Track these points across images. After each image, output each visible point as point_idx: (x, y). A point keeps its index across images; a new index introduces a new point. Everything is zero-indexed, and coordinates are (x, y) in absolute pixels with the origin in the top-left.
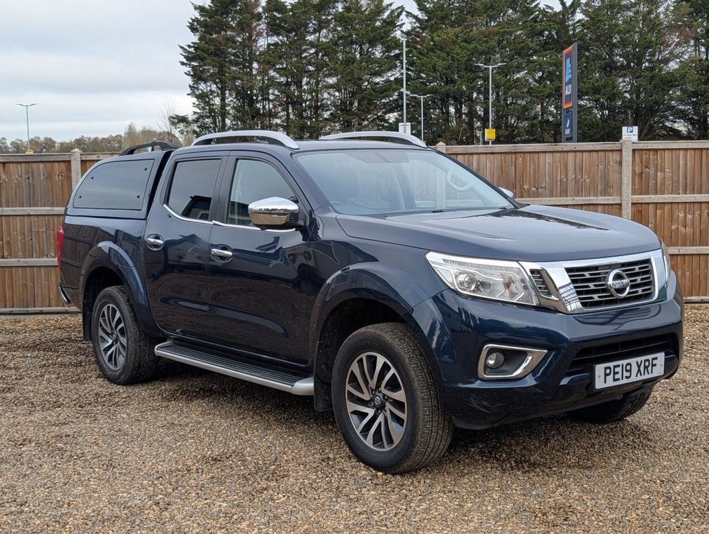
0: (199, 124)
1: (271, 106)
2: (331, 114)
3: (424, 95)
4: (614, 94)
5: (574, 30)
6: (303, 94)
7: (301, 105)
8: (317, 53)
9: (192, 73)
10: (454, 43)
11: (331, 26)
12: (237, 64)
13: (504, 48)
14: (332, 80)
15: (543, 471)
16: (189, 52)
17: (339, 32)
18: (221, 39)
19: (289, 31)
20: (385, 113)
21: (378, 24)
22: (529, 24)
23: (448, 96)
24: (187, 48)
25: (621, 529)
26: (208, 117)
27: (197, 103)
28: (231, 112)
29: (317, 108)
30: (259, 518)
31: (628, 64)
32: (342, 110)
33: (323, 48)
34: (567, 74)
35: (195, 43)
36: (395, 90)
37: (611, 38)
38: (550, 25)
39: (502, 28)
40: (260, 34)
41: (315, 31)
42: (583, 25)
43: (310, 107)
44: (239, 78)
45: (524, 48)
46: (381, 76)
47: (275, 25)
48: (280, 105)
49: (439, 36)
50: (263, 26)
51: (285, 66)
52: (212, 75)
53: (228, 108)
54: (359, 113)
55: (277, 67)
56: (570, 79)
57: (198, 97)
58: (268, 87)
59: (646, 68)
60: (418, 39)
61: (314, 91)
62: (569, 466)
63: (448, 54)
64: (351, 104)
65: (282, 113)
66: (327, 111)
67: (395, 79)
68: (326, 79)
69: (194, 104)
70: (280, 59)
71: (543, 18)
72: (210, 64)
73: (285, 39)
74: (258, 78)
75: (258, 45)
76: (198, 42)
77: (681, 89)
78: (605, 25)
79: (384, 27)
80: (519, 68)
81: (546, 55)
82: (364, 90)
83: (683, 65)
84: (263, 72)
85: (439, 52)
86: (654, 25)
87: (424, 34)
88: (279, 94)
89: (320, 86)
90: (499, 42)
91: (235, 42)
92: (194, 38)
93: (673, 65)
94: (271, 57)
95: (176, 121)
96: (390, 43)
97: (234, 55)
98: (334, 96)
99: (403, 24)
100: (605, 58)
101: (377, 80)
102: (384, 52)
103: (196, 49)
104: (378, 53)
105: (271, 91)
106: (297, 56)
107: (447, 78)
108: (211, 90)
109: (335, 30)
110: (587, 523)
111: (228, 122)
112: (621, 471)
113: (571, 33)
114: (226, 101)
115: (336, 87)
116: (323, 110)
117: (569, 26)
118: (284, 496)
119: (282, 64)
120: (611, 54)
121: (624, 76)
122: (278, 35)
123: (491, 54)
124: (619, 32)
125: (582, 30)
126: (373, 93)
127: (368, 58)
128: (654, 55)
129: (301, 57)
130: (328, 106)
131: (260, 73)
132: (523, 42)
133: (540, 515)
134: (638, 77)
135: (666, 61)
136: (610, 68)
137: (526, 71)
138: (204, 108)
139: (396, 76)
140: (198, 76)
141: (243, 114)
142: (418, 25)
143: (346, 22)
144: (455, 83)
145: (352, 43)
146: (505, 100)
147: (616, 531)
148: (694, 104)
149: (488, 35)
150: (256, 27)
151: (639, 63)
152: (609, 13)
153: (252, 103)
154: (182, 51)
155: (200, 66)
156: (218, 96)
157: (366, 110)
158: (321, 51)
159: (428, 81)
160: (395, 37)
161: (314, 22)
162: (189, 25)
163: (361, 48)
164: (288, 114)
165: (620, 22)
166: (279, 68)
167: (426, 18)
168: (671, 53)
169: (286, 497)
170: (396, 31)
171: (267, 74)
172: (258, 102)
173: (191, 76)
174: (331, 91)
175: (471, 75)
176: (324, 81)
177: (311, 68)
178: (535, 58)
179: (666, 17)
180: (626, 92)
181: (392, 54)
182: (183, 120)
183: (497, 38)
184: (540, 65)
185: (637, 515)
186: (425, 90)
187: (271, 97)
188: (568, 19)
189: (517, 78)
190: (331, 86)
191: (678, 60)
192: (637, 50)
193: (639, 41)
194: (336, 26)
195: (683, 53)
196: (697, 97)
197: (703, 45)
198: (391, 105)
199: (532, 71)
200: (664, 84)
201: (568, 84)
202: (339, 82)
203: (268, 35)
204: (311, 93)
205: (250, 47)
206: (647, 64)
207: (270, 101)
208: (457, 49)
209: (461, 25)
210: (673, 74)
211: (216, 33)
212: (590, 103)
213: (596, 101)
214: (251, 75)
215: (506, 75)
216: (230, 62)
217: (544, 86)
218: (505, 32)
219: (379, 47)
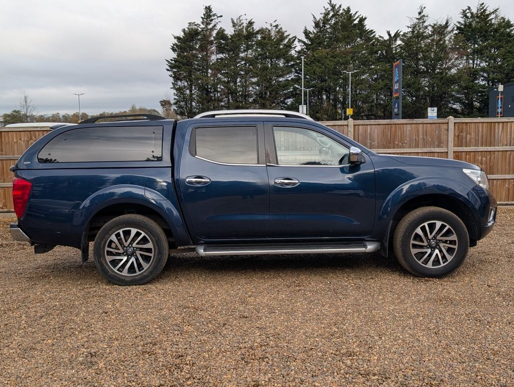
0: (177, 105)
1: (219, 95)
2: (254, 99)
3: (309, 88)
4: (419, 88)
5: (396, 50)
6: (238, 88)
7: (236, 94)
8: (245, 64)
9: (173, 76)
10: (326, 58)
11: (254, 48)
12: (199, 70)
13: (355, 61)
14: (255, 80)
16: (171, 63)
17: (259, 51)
18: (190, 55)
19: (230, 51)
20: (285, 99)
21: (281, 47)
22: (369, 47)
23: (322, 89)
24: (170, 61)
26: (182, 102)
27: (176, 93)
28: (196, 98)
29: (246, 96)
31: (427, 70)
32: (260, 97)
33: (249, 61)
34: (396, 77)
35: (175, 58)
36: (291, 86)
37: (417, 55)
38: (381, 48)
39: (354, 49)
40: (212, 53)
41: (245, 51)
42: (401, 48)
43: (241, 96)
44: (200, 79)
45: (366, 61)
46: (283, 77)
47: (221, 47)
48: (224, 94)
49: (317, 54)
50: (214, 48)
51: (227, 71)
52: (184, 77)
53: (194, 96)
54: (270, 99)
56: (398, 80)
57: (177, 90)
58: (217, 84)
59: (438, 73)
60: (305, 56)
61: (244, 86)
63: (322, 64)
64: (266, 94)
65: (225, 99)
66: (251, 98)
67: (291, 79)
69: (174, 93)
70: (224, 67)
71: (377, 43)
72: (183, 70)
73: (227, 55)
74: (212, 79)
75: (212, 59)
76: (177, 57)
77: (458, 85)
78: (414, 47)
79: (285, 48)
80: (364, 73)
81: (379, 65)
82: (274, 85)
83: (460, 71)
84: (214, 75)
85: (317, 63)
86: (443, 48)
87: (309, 53)
88: (223, 88)
89: (247, 83)
90: (352, 58)
91: (197, 57)
92: (174, 55)
93: (454, 71)
94: (219, 66)
95: (164, 103)
96: (288, 58)
98: (256, 89)
99: (296, 47)
100: (414, 67)
101: (281, 79)
102: (284, 63)
103: (175, 61)
104: (281, 63)
105: (219, 86)
106: (234, 66)
107: (321, 79)
108: (184, 86)
109: (256, 51)
113: (394, 52)
114: (193, 92)
115: (257, 84)
116: (249, 97)
117: (393, 48)
119: (225, 70)
120: (417, 64)
121: (425, 77)
122: (223, 53)
123: (347, 64)
124: (422, 52)
125: (401, 51)
126: (279, 87)
127: (275, 67)
128: (442, 65)
129: (236, 66)
130: (252, 95)
131: (212, 75)
132: (366, 58)
134: (433, 78)
135: (450, 68)
136: (417, 73)
137: (368, 75)
138: (180, 96)
139: (292, 77)
140: (176, 78)
141: (203, 100)
142: (305, 47)
143: (263, 45)
144: (326, 81)
145: (266, 58)
146: (356, 91)
148: (465, 93)
149: (346, 53)
151: (434, 70)
152: (416, 40)
153: (208, 93)
154: (167, 63)
155: (178, 71)
156: (188, 89)
157: (274, 97)
158: (248, 63)
159: (311, 80)
160: (291, 55)
161: (244, 46)
162: (171, 47)
164: (229, 100)
165: (423, 46)
166: (224, 73)
167: (310, 43)
168: (452, 64)
170: (292, 50)
171: (217, 76)
172: (211, 93)
173: (173, 77)
174: (254, 86)
175: (336, 77)
176: (250, 80)
177: (242, 73)
178: (373, 67)
179: (450, 43)
180: (426, 86)
181: (290, 64)
182: (168, 103)
183: (351, 55)
184: (376, 70)
186: (309, 85)
187: (219, 90)
188: (393, 44)
189: (363, 79)
190: (254, 83)
191: (456, 68)
192: (433, 62)
193: (434, 57)
194: (257, 48)
195: (459, 64)
196: (467, 90)
197: (471, 59)
198: (289, 94)
199: (371, 74)
200: (448, 82)
201: (396, 83)
202: (258, 80)
203: (217, 54)
204: (242, 87)
205: (207, 61)
206: (438, 70)
207: (218, 92)
208: (328, 62)
209: (330, 47)
210: (453, 76)
211: (187, 52)
212: (404, 93)
213: (409, 92)
214: (208, 77)
215: (356, 77)
216: (195, 69)
217: (379, 84)
218: (355, 51)
219: (282, 61)
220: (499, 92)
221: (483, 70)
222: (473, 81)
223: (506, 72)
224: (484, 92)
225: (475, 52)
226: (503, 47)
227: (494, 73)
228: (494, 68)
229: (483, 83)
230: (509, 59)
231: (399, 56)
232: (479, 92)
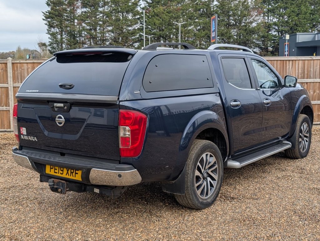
0: (51, 47)
1: (83, 39)
2: (110, 43)
3: (150, 35)
4: (230, 37)
5: (213, 8)
6: (97, 34)
7: (96, 39)
8: (103, 16)
9: (48, 24)
10: (163, 13)
11: (110, 4)
12: (68, 20)
13: (184, 16)
14: (110, 28)
15: (238, 201)
16: (46, 15)
17: (113, 7)
18: (61, 9)
19: (91, 6)
20: (133, 43)
21: (130, 4)
22: (194, 6)
23: (160, 36)
24: (45, 13)
25: (279, 227)
26: (55, 44)
27: (50, 37)
28: (65, 41)
29: (103, 40)
30: (119, 226)
31: (236, 24)
32: (114, 41)
33: (106, 14)
34: (213, 27)
35: (49, 11)
36: (137, 33)
37: (229, 12)
38: (203, 6)
39: (183, 7)
40: (78, 7)
41: (102, 7)
42: (217, 7)
43: (100, 40)
44: (69, 27)
45: (192, 16)
46: (131, 27)
47: (85, 4)
48: (87, 39)
49: (157, 10)
50: (79, 4)
51: (89, 21)
52: (57, 25)
53: (64, 40)
54: (122, 43)
55: (86, 22)
56: (214, 30)
57: (51, 35)
58: (82, 31)
59: (243, 26)
60: (148, 11)
61: (102, 33)
62: (248, 198)
63: (160, 18)
64: (119, 39)
65: (88, 43)
66: (107, 42)
67: (138, 28)
68: (107, 28)
69: (49, 37)
70: (87, 18)
71: (200, 3)
72: (56, 20)
73: (89, 10)
74: (78, 27)
75: (77, 12)
76: (50, 10)
77: (258, 35)
78: (226, 7)
79: (133, 5)
80: (190, 25)
81: (202, 19)
82: (124, 33)
83: (258, 24)
84: (79, 24)
85: (156, 17)
86: (246, 8)
87: (150, 9)
88: (87, 34)
89: (105, 31)
90: (182, 13)
91: (66, 11)
92: (49, 9)
93: (254, 25)
94: (83, 18)
95: (41, 45)
96: (135, 12)
97: (67, 16)
98: (111, 35)
99: (141, 5)
100: (226, 21)
101: (130, 28)
102: (132, 16)
103: (50, 13)
104: (130, 17)
105: (83, 33)
106: (94, 17)
107: (160, 28)
108: (56, 32)
109: (111, 6)
110: (264, 224)
111: (64, 46)
112: (271, 200)
113: (212, 10)
114: (63, 37)
115: (112, 31)
116: (106, 41)
117: (211, 7)
118: (127, 216)
119: (88, 21)
120: (228, 19)
121: (234, 28)
122: (86, 7)
123: (179, 18)
124: (232, 10)
125: (217, 9)
126: (128, 34)
127: (126, 19)
128: (246, 20)
129: (96, 18)
130: (108, 40)
131: (78, 24)
132: (192, 14)
133: (242, 221)
134: (240, 29)
135: (251, 23)
136: (228, 25)
137: (193, 26)
138: (53, 40)
139: (138, 27)
140: (51, 26)
141: (71, 42)
142: (147, 5)
143: (116, 3)
144: (164, 31)
145: (119, 12)
146: (185, 38)
147: (278, 228)
148: (263, 41)
149: (177, 10)
150: (76, 4)
151: (240, 23)
152: (228, 2)
153: (74, 37)
154: (43, 14)
155: (52, 21)
156: (59, 34)
157: (125, 42)
158: (105, 15)
159: (152, 29)
160: (137, 10)
161: (102, 2)
162: (46, 3)
163: (123, 15)
164: (91, 43)
165: (233, 6)
166: (87, 23)
167: (151, 2)
168: (253, 19)
169: (128, 216)
170: (138, 7)
171: (81, 25)
172: (77, 37)
173: (48, 25)
174: (110, 33)
175: (170, 27)
176: (106, 29)
177: (101, 23)
178: (197, 20)
179: (252, 4)
180: (235, 35)
181: (136, 18)
182: (44, 45)
183: (181, 11)
184: (199, 23)
185: (285, 220)
186: (151, 33)
187: (83, 35)
188: (211, 4)
189: (190, 29)
190: (110, 31)
191: (256, 22)
192: (240, 18)
193: (240, 14)
194: (111, 4)
195: (258, 19)
196: (264, 38)
197: (267, 16)
198: (136, 40)
199: (196, 26)
200: (251, 32)
201: (213, 32)
202: (113, 29)
203: (82, 8)
204: (101, 34)
205: (73, 13)
206: (243, 24)
207: (82, 37)
208: (164, 16)
209: (166, 5)
210: (254, 28)
211: (58, 6)
212: (219, 40)
213: (223, 39)
214: (74, 25)
215: (185, 28)
216: (65, 19)
217: (201, 33)
218: (184, 9)
219: (131, 14)
220: (286, 40)
221: (275, 24)
222: (268, 32)
223: (291, 25)
224: (275, 40)
225: (269, 11)
226: (288, 8)
227: (282, 26)
228: (283, 22)
229: (274, 33)
230: (293, 16)
231: (215, 13)
232: (272, 40)
